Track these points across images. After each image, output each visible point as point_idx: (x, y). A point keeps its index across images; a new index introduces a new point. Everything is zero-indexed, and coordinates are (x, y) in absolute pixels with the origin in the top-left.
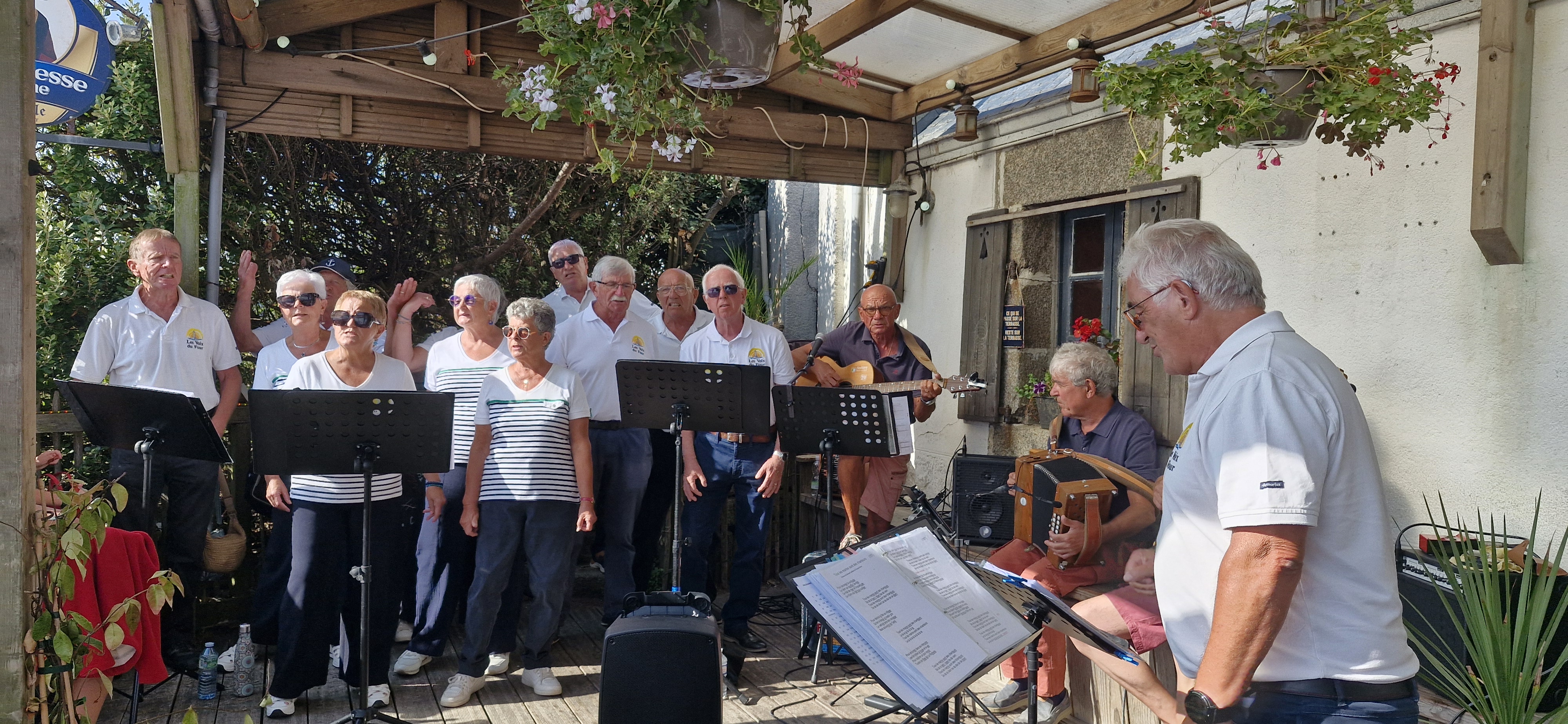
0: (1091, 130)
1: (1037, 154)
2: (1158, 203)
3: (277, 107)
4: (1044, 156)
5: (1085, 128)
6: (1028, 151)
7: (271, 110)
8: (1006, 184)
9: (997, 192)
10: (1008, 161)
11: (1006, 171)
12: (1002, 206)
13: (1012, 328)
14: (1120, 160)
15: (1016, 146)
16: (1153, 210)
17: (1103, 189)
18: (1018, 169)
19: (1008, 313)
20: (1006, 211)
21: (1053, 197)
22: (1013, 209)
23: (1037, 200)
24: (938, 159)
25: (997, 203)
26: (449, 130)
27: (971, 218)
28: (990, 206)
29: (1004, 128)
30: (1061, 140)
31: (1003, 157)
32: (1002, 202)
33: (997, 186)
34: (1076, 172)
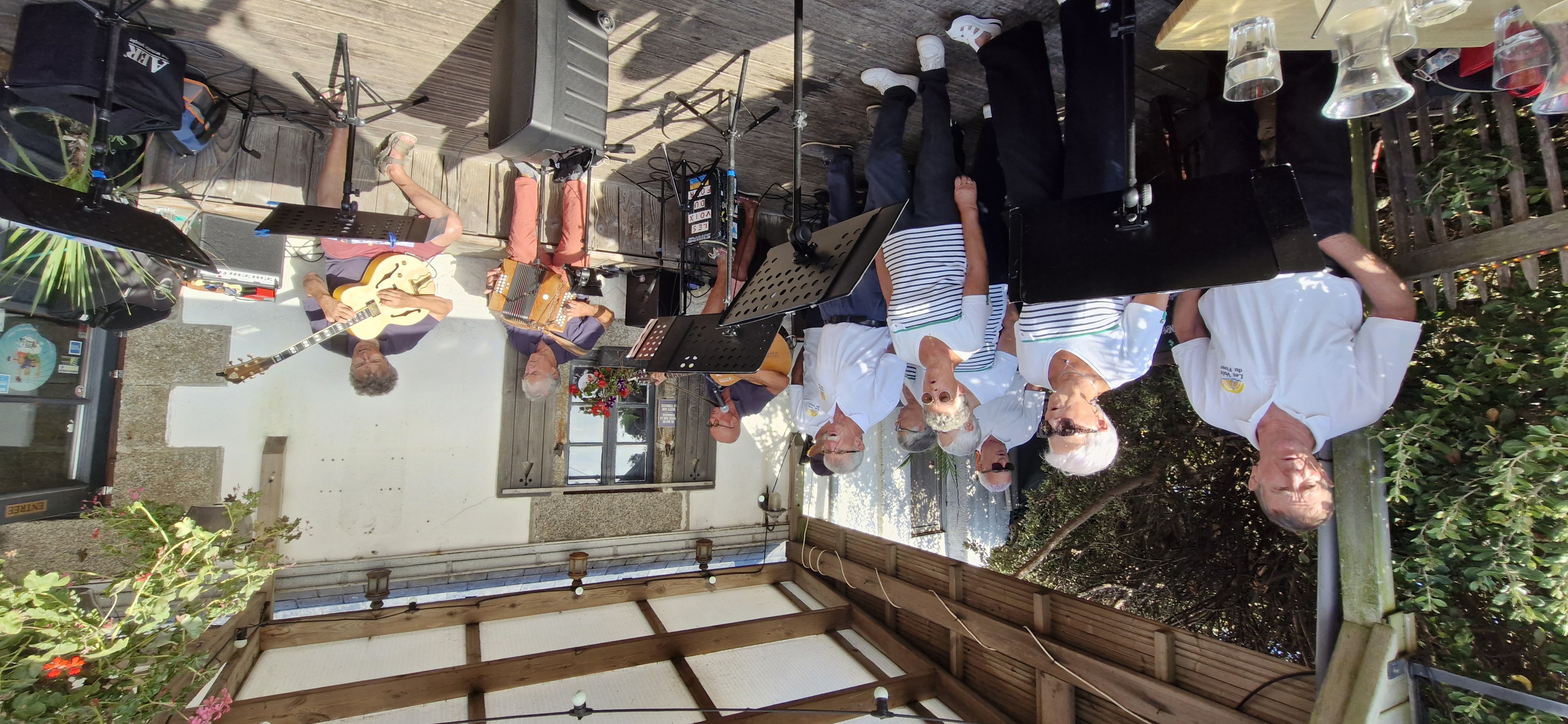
0: (596, 534)
1: (649, 524)
2: (526, 484)
3: (1252, 686)
4: (642, 523)
5: (602, 536)
6: (656, 527)
7: (1258, 685)
8: (680, 507)
9: (688, 502)
10: (679, 522)
11: (680, 516)
12: (684, 493)
13: (669, 412)
14: (569, 513)
15: (670, 531)
16: (530, 480)
17: (585, 497)
18: (668, 516)
19: (673, 422)
20: (674, 489)
21: (632, 495)
22: (670, 491)
23: (647, 494)
24: (753, 531)
25: (688, 496)
26: (1068, 616)
27: (712, 487)
28: (694, 494)
29: (682, 544)
30: (625, 531)
31: (683, 525)
32: (684, 496)
33: (688, 507)
34: (611, 510)
